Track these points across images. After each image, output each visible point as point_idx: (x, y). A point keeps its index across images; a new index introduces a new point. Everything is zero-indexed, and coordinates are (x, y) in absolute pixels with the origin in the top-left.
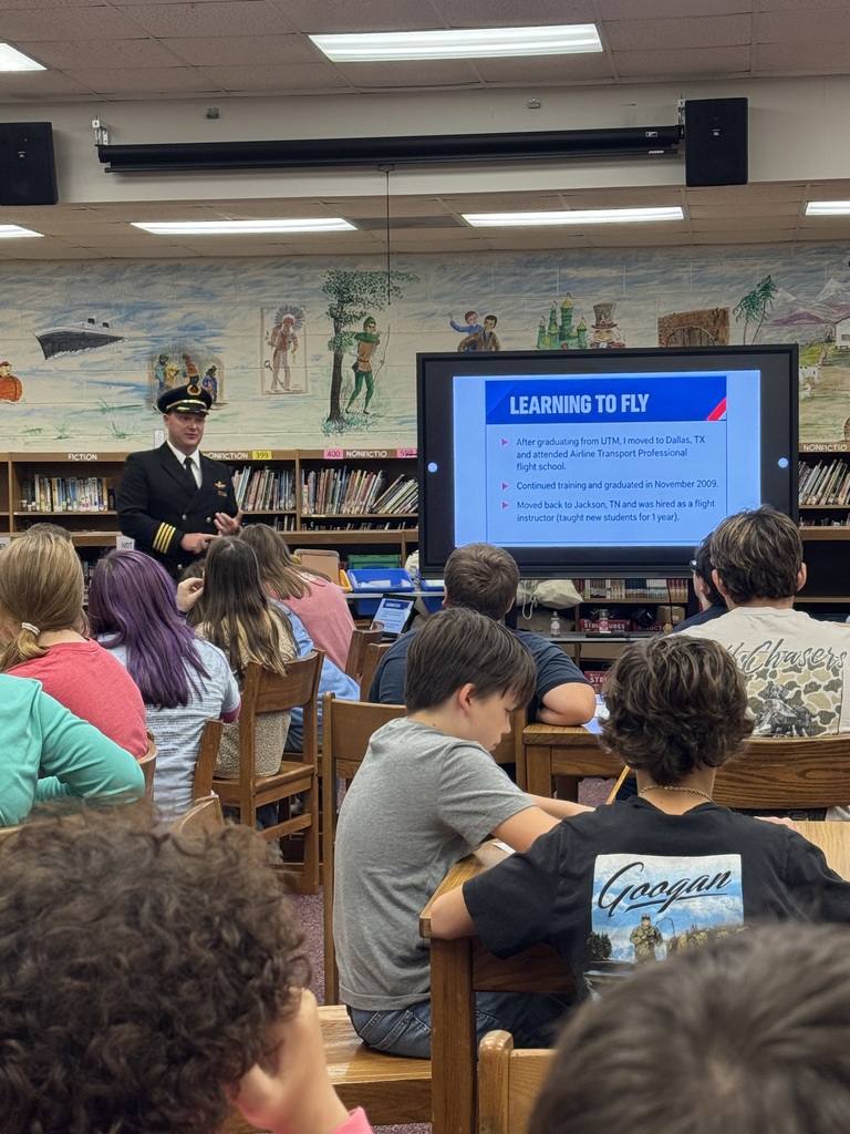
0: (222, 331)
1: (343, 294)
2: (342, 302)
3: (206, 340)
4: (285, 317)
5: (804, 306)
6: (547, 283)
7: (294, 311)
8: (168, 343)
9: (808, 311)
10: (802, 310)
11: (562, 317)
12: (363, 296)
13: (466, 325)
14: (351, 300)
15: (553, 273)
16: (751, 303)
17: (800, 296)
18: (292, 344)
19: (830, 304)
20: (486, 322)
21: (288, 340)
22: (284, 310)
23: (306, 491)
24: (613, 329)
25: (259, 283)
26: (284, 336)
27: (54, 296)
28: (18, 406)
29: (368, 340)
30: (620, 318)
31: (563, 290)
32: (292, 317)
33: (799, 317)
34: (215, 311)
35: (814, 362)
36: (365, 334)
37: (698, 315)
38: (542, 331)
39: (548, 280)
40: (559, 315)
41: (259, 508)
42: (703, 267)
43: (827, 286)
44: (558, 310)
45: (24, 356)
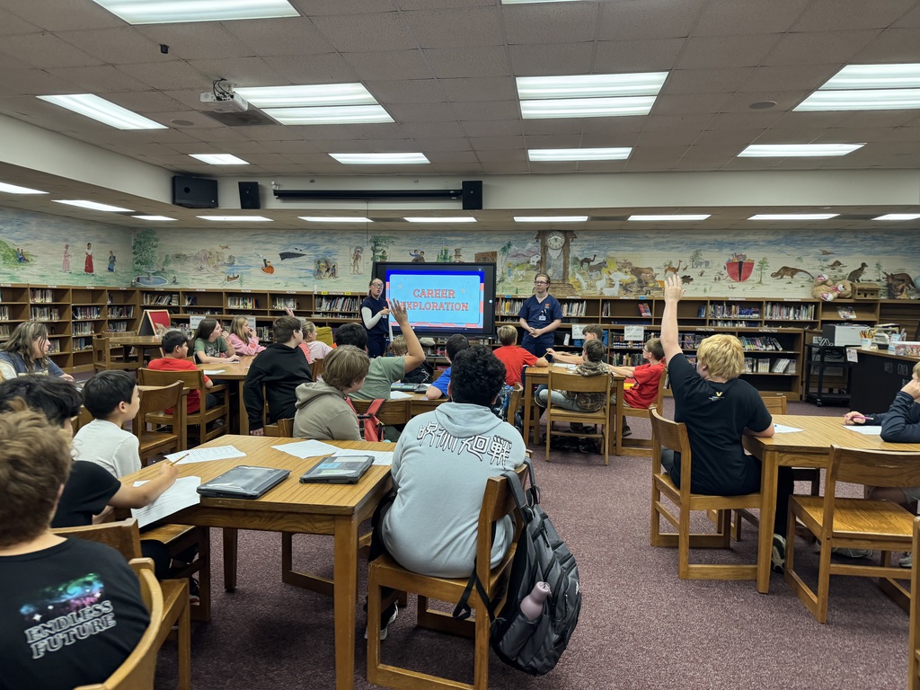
0: (337, 253)
2: (375, 245)
3: (332, 256)
4: (358, 250)
6: (440, 242)
8: (320, 257)
10: (520, 252)
13: (414, 254)
14: (378, 245)
15: (443, 238)
16: (504, 250)
17: (520, 248)
18: (360, 258)
19: (529, 251)
20: (421, 253)
24: (461, 256)
25: (349, 239)
26: (357, 256)
27: (284, 241)
29: (383, 258)
31: (445, 244)
32: (360, 250)
33: (519, 255)
34: (335, 247)
35: (523, 269)
36: (382, 256)
37: (487, 253)
38: (438, 256)
42: (490, 237)
43: (528, 245)
44: (444, 250)
45: (275, 260)
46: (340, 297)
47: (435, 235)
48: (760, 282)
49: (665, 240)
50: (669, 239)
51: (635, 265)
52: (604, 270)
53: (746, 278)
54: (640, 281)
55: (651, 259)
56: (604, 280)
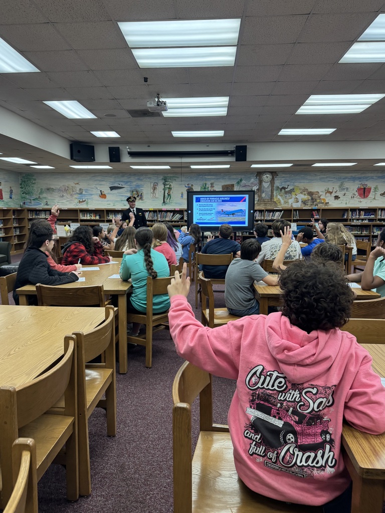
0: (143, 186)
1: (165, 180)
2: (165, 182)
3: (140, 188)
5: (247, 184)
8: (133, 189)
13: (188, 186)
14: (167, 181)
16: (238, 183)
17: (247, 182)
19: (252, 183)
20: (191, 185)
22: (155, 183)
23: (159, 216)
24: (214, 187)
25: (150, 178)
26: (155, 188)
27: (112, 179)
28: (106, 200)
29: (170, 189)
30: (215, 185)
31: (205, 180)
34: (142, 183)
37: (228, 185)
38: (201, 187)
39: (202, 178)
41: (151, 219)
42: (230, 176)
43: (251, 180)
44: (204, 184)
45: (106, 190)
46: (147, 211)
47: (199, 175)
48: (374, 199)
49: (325, 176)
50: (327, 176)
51: (310, 190)
52: (293, 193)
53: (367, 196)
54: (312, 199)
55: (318, 187)
56: (293, 198)
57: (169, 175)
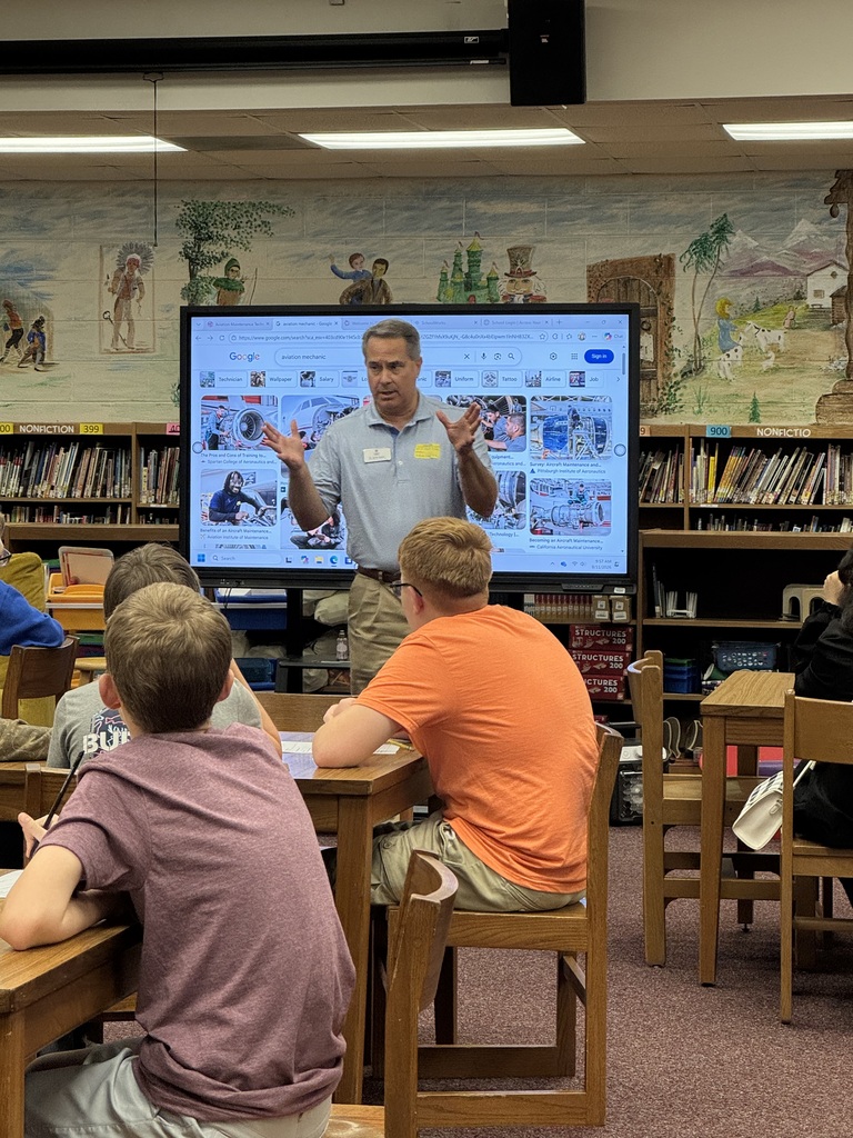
0: (51, 273)
1: (200, 229)
2: (199, 240)
3: (33, 284)
4: (130, 257)
5: (768, 254)
6: (451, 220)
7: (140, 249)
9: (773, 259)
10: (765, 258)
11: (469, 262)
12: (226, 233)
13: (350, 270)
14: (210, 238)
15: (458, 207)
16: (702, 248)
17: (764, 241)
18: (137, 291)
19: (801, 251)
20: (374, 267)
21: (132, 286)
22: (129, 248)
23: (146, 474)
24: (531, 278)
25: (97, 215)
26: (128, 281)
29: (230, 287)
30: (540, 264)
31: (471, 228)
32: (138, 257)
33: (762, 267)
34: (45, 249)
35: (779, 325)
36: (227, 280)
37: (635, 263)
38: (444, 280)
39: (453, 215)
40: (465, 260)
41: (88, 494)
42: (644, 202)
43: (796, 229)
44: (464, 253)
46: (63, 441)
47: (429, 196)
57: (226, 197)
